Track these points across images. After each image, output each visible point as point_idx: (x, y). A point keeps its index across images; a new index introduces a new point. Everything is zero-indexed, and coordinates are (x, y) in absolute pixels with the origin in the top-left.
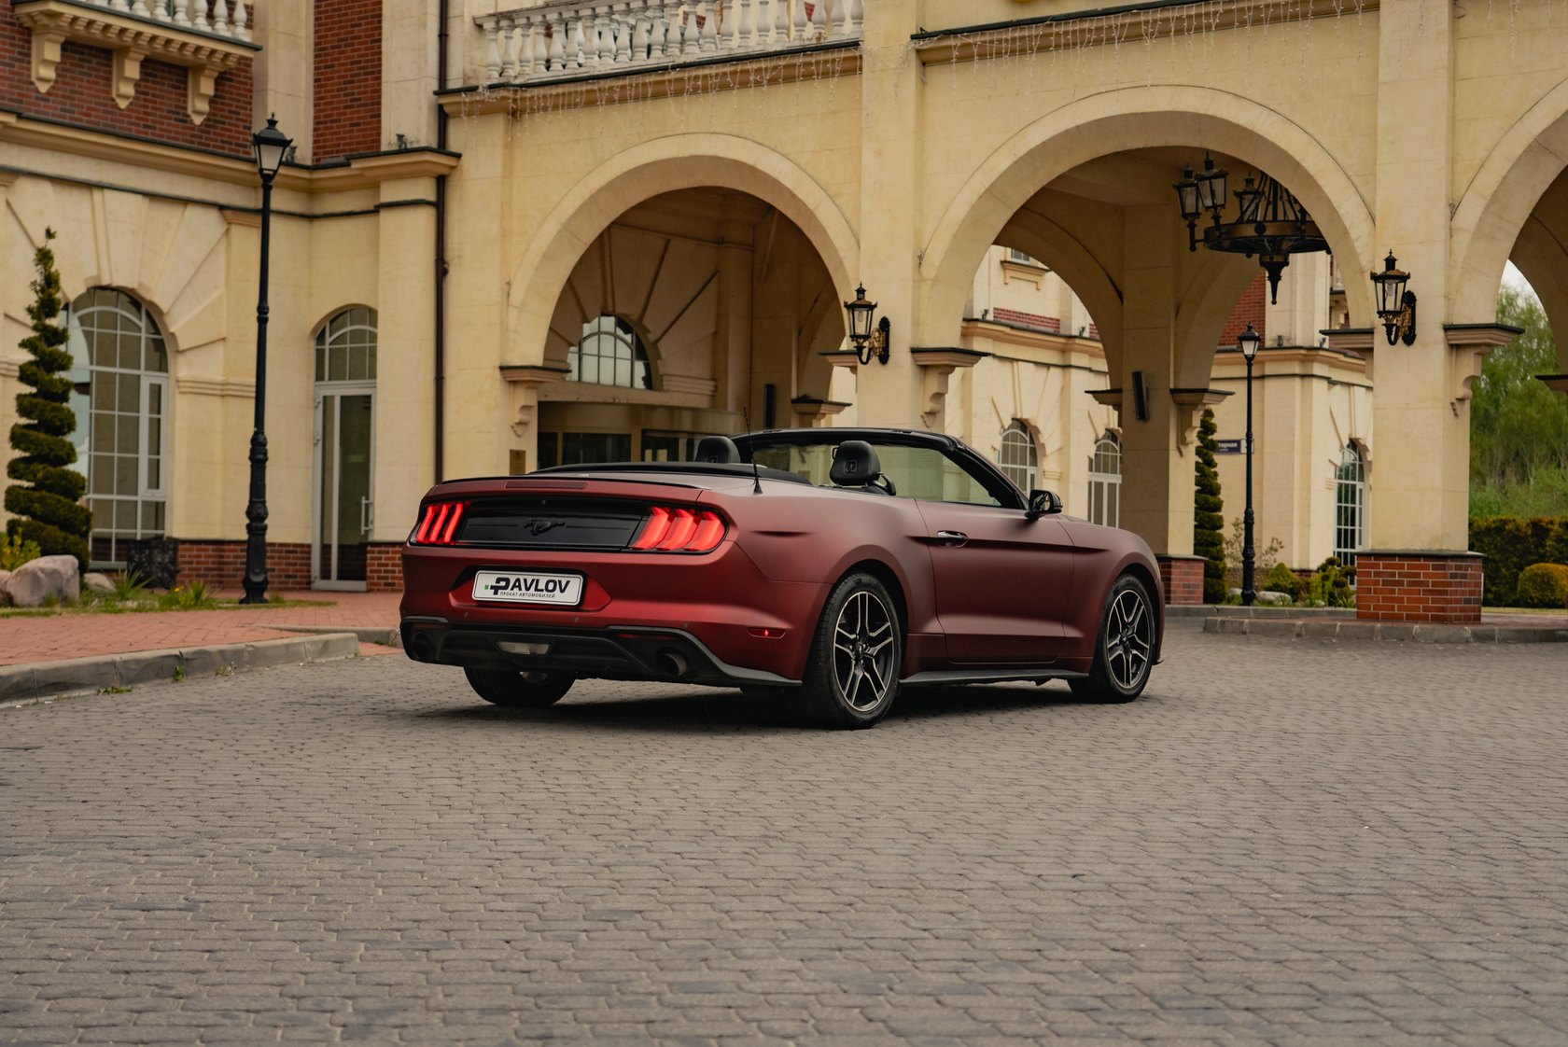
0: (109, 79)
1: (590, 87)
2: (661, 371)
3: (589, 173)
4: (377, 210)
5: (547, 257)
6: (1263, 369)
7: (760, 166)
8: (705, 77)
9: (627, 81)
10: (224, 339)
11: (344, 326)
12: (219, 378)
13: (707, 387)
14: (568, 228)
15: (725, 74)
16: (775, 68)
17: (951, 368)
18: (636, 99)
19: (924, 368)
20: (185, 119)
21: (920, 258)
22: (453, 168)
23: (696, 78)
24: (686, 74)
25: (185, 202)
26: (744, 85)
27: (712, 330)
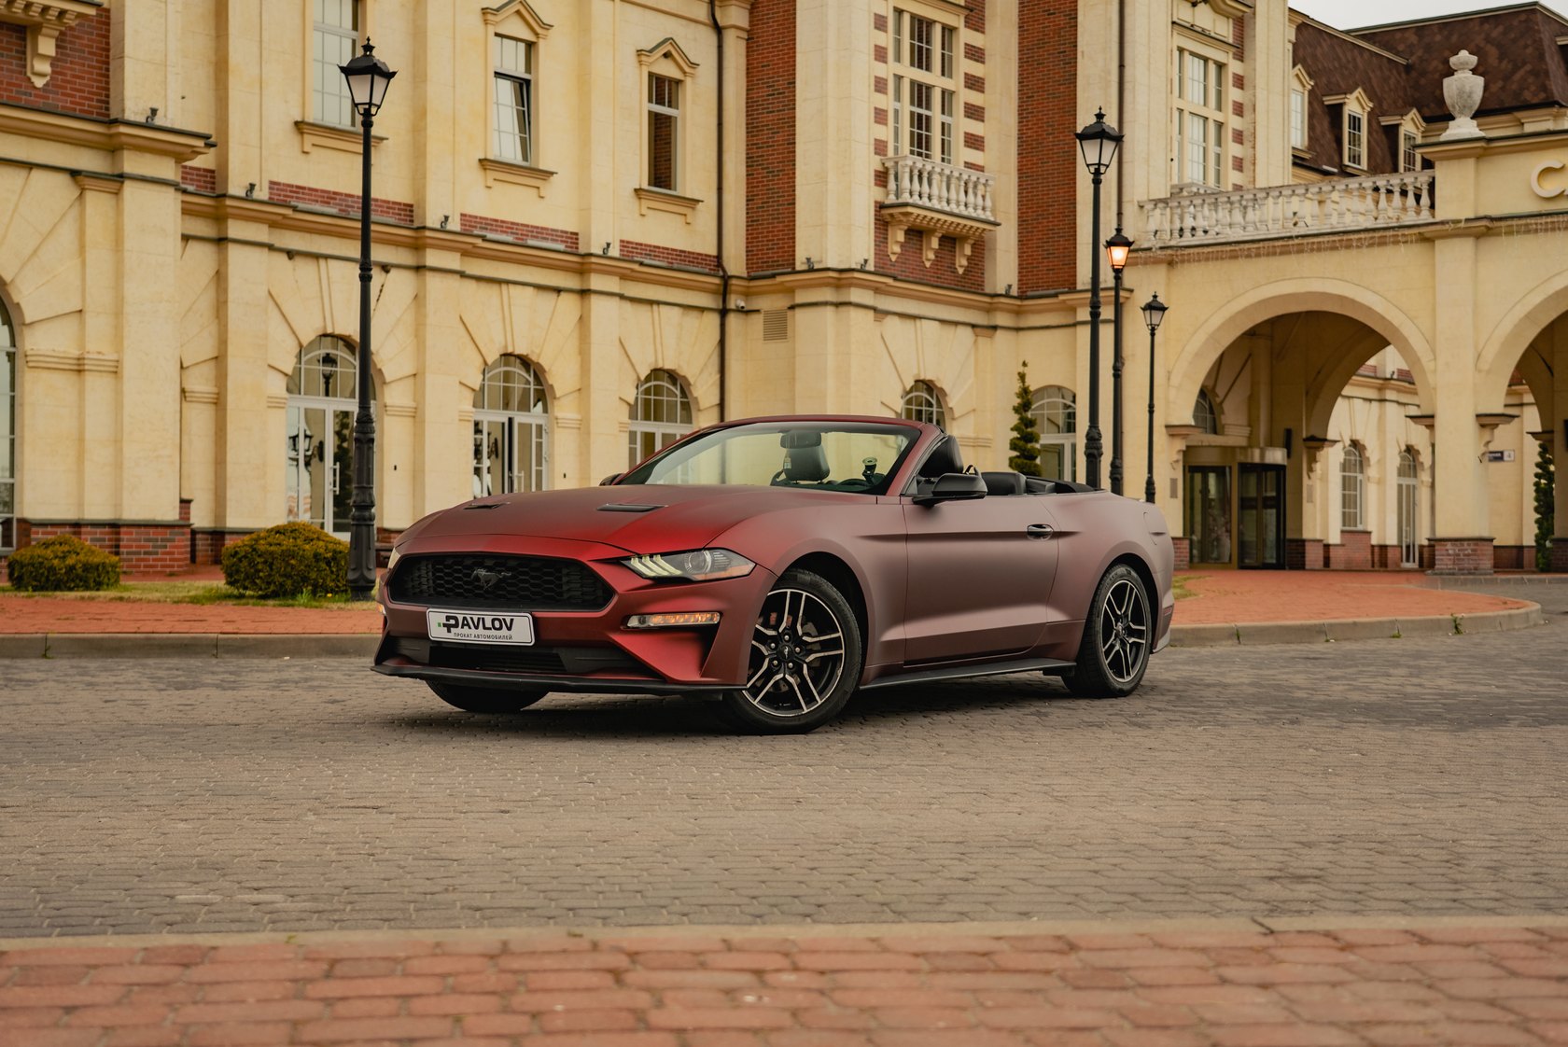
0: (921, 250)
1: (1232, 248)
2: (1223, 422)
3: (1229, 302)
4: (1074, 325)
5: (1198, 355)
6: (1522, 398)
7: (1359, 299)
8: (1319, 243)
9: (1261, 245)
10: (974, 410)
11: (1043, 399)
12: (972, 435)
13: (1246, 431)
14: (1213, 337)
15: (1334, 241)
16: (1372, 238)
17: (1497, 425)
18: (1268, 255)
19: (1483, 426)
20: (954, 271)
21: (1479, 355)
22: (1127, 298)
23: (1313, 243)
24: (1305, 241)
25: (956, 323)
26: (1348, 247)
27: (1248, 393)
